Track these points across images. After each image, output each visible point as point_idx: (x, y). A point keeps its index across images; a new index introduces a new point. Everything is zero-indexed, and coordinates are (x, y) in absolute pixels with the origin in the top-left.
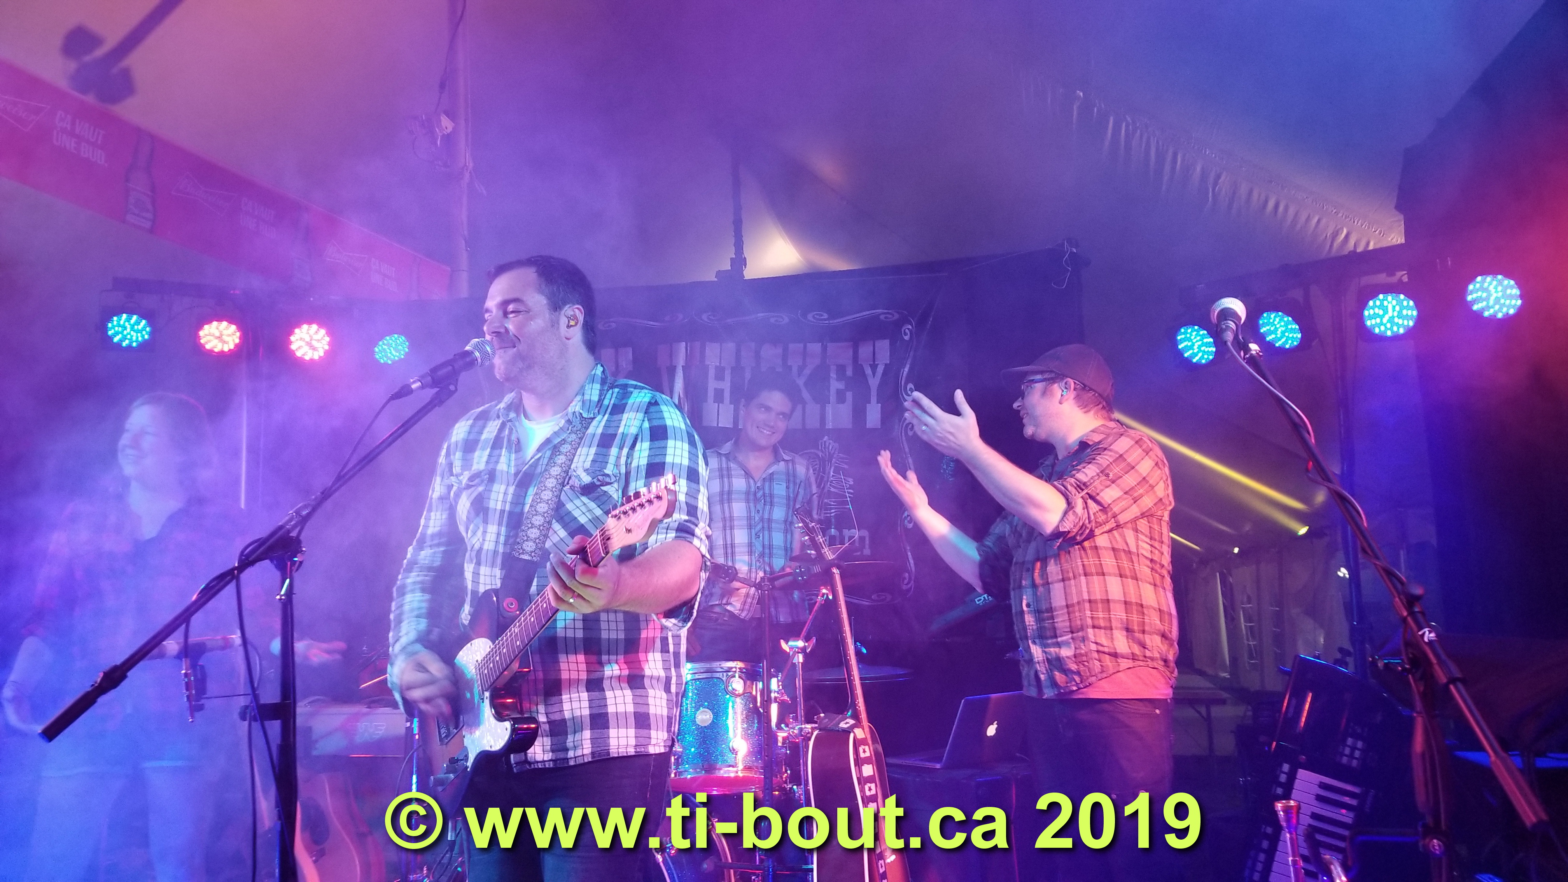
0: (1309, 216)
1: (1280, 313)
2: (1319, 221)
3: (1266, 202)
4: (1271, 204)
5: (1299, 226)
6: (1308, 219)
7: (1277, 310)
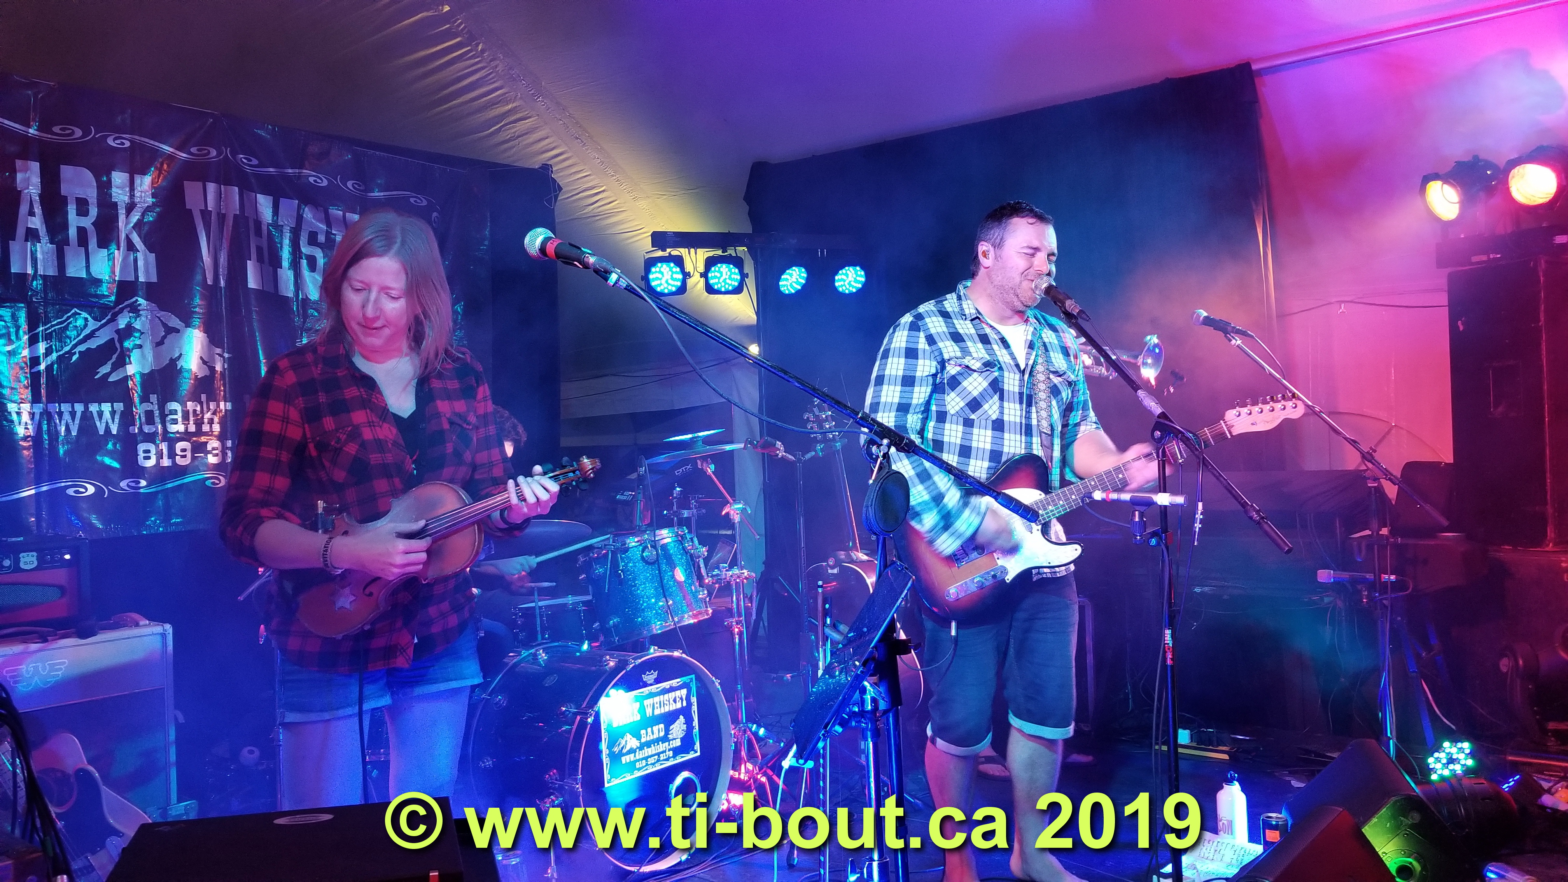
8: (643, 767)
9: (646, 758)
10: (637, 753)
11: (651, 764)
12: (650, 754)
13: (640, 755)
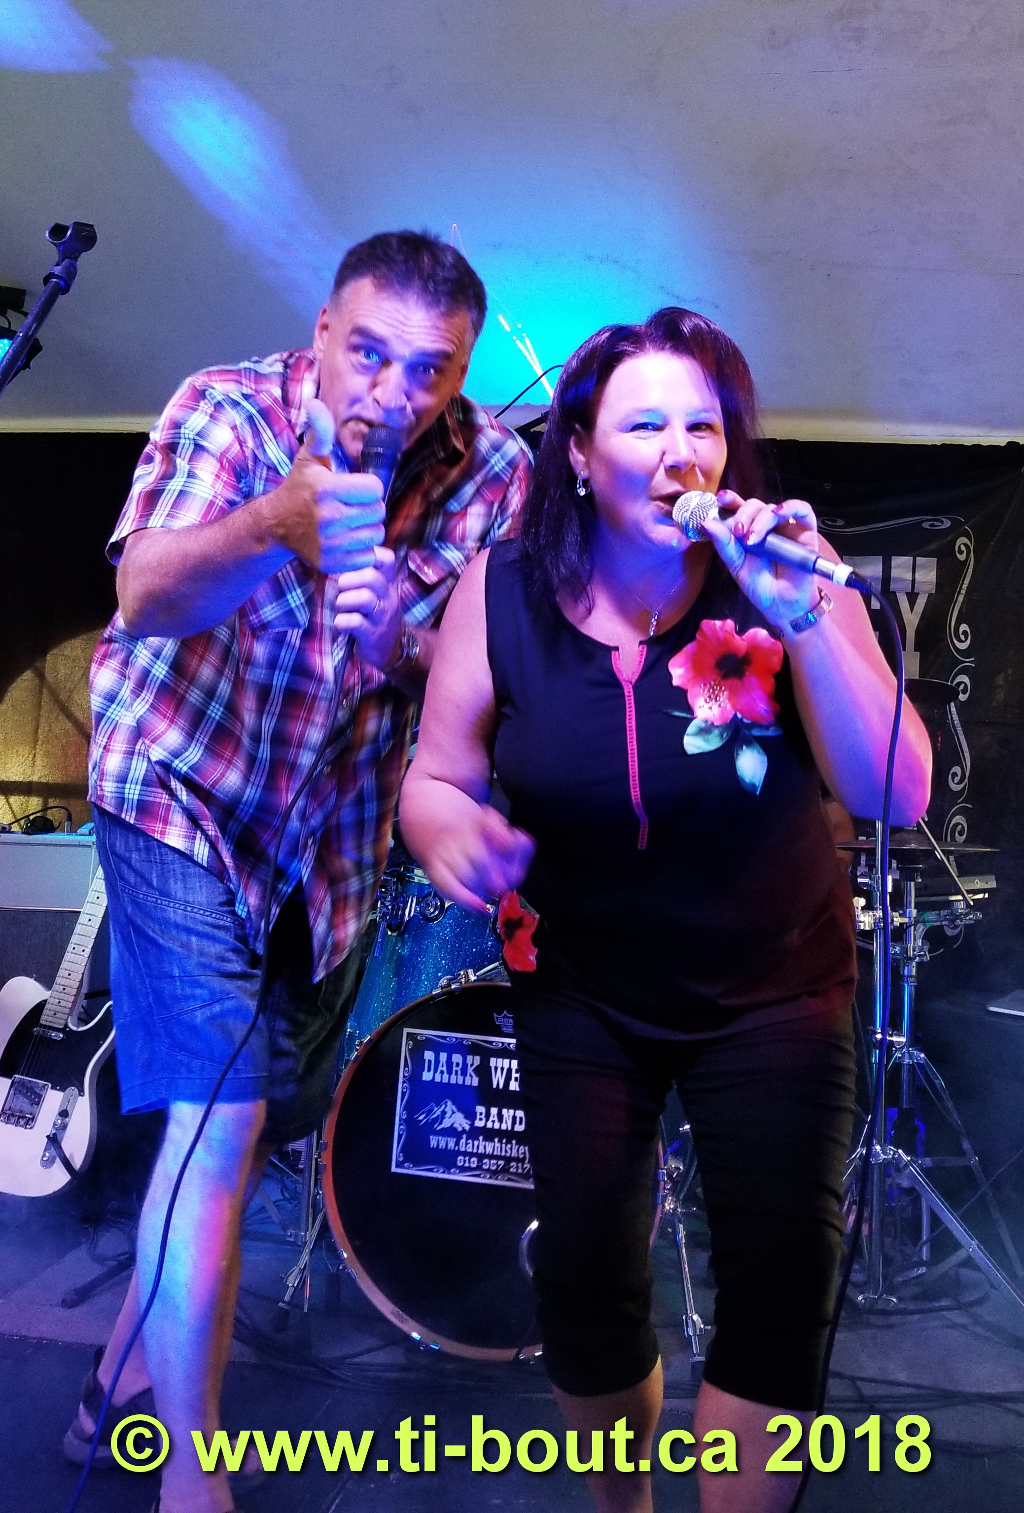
8: (470, 1169)
9: (481, 1157)
10: (463, 1141)
11: (489, 1170)
12: (489, 1150)
13: (465, 1145)
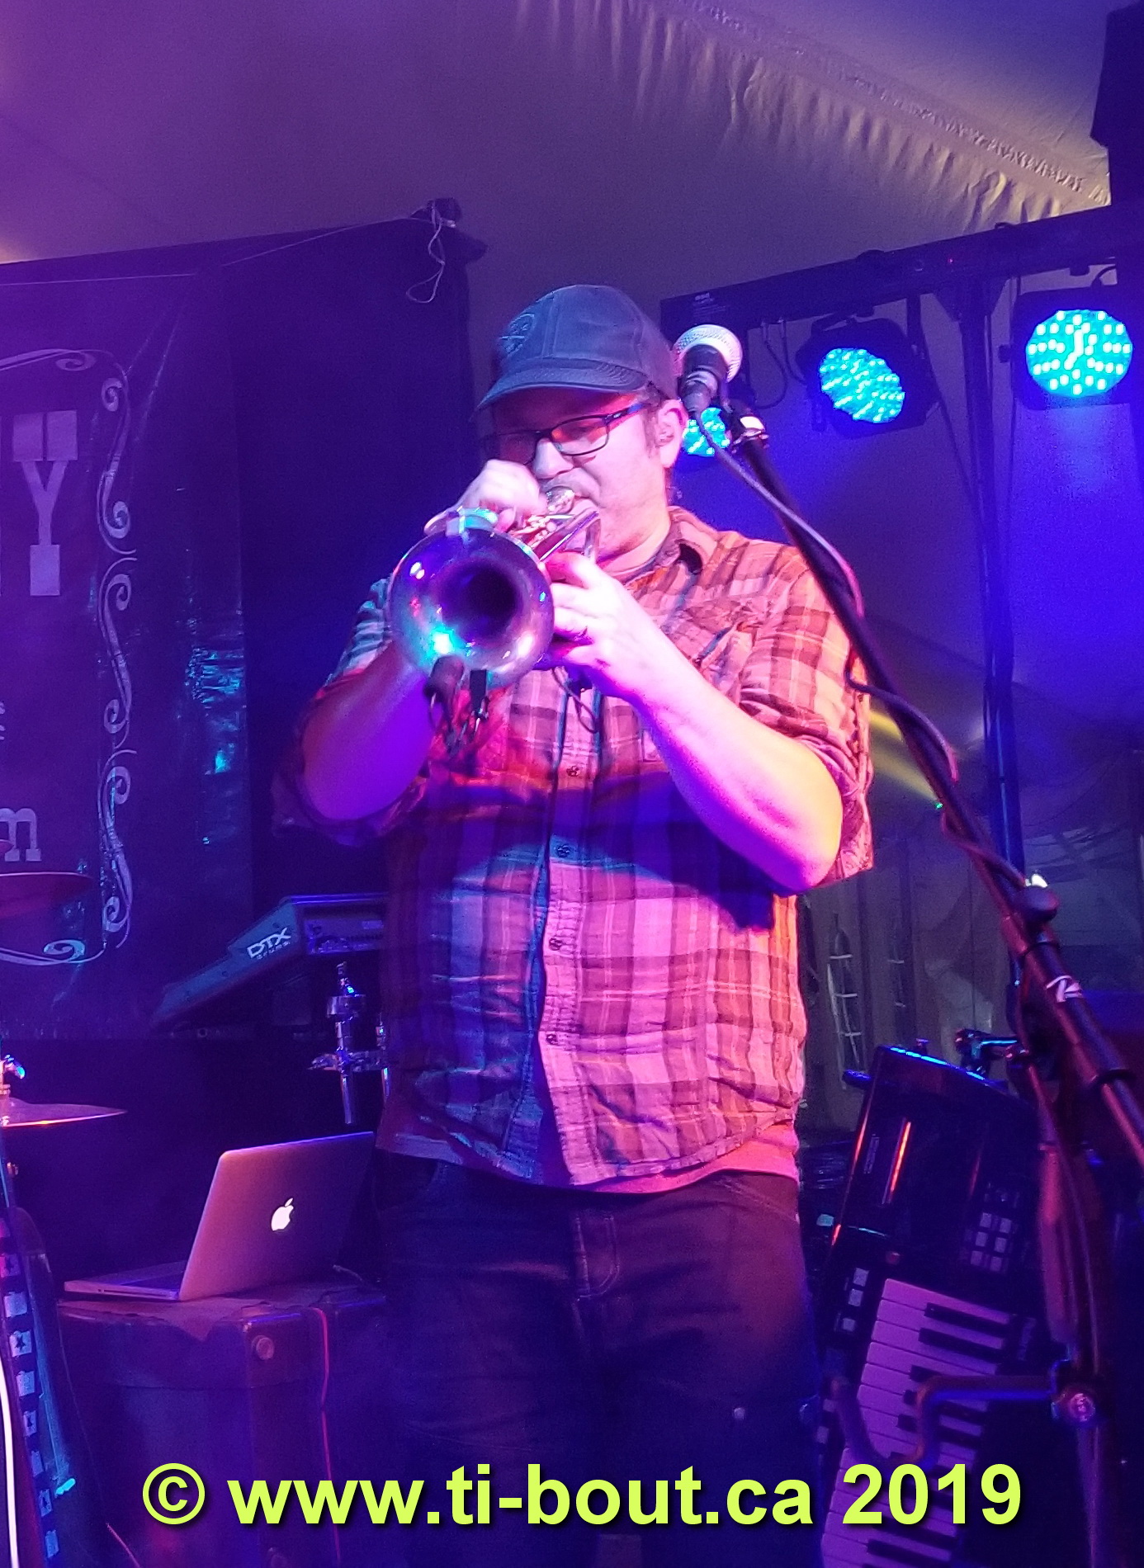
0: (931, 150)
1: (862, 352)
2: (950, 159)
3: (845, 122)
4: (855, 126)
5: (912, 169)
6: (930, 154)
7: (854, 345)
